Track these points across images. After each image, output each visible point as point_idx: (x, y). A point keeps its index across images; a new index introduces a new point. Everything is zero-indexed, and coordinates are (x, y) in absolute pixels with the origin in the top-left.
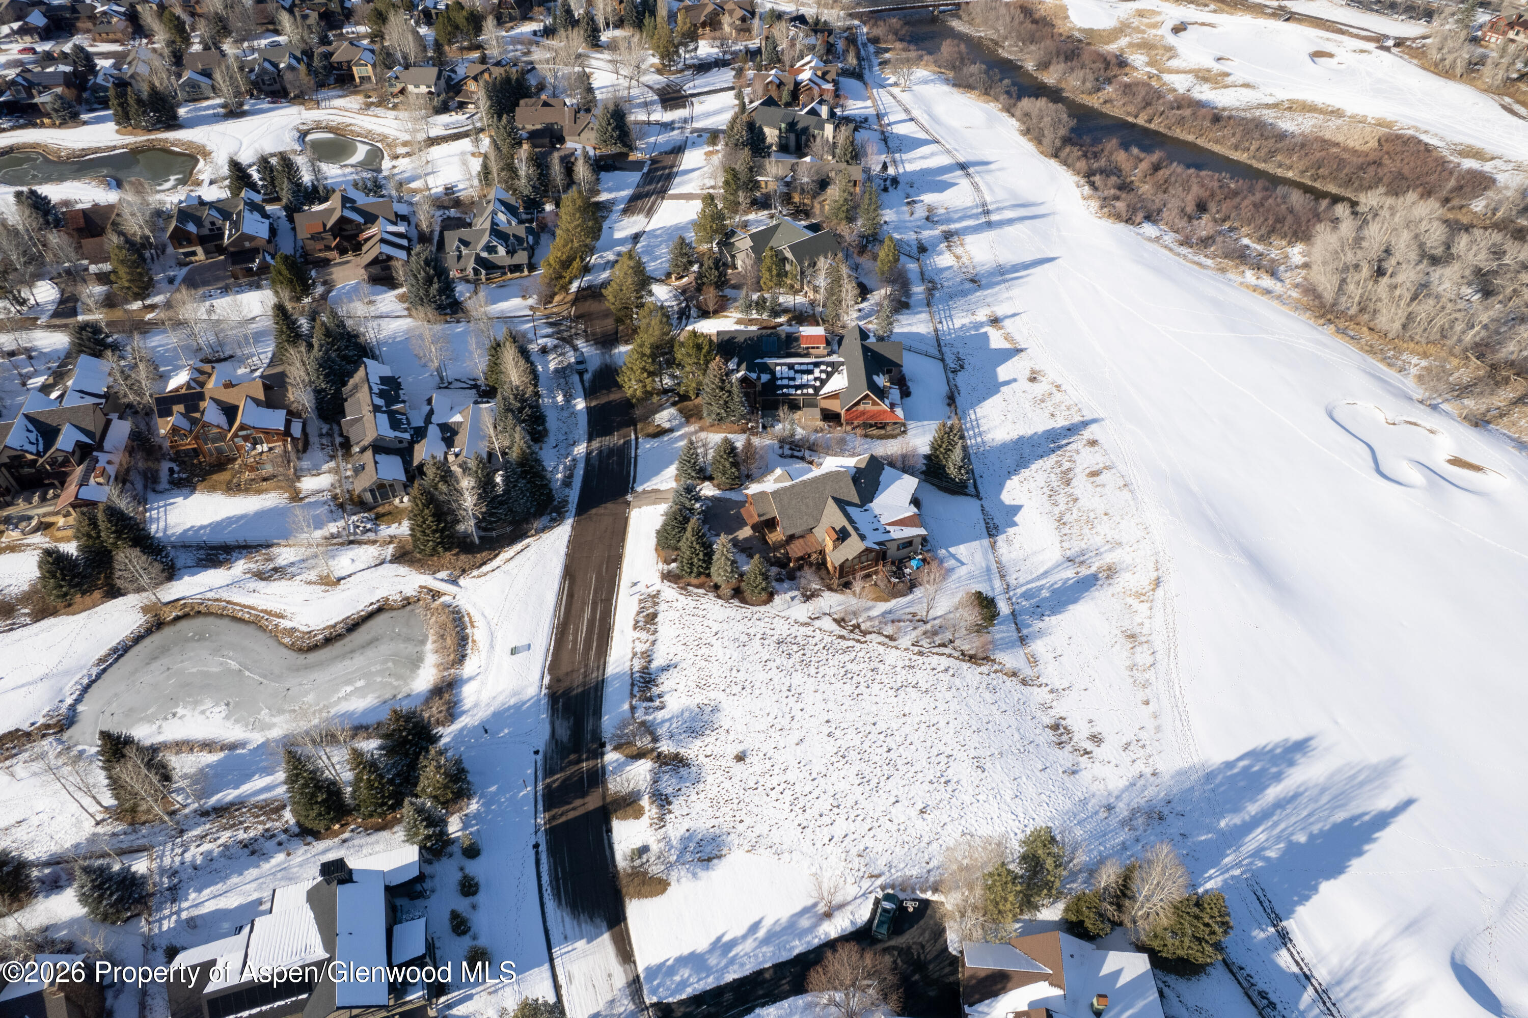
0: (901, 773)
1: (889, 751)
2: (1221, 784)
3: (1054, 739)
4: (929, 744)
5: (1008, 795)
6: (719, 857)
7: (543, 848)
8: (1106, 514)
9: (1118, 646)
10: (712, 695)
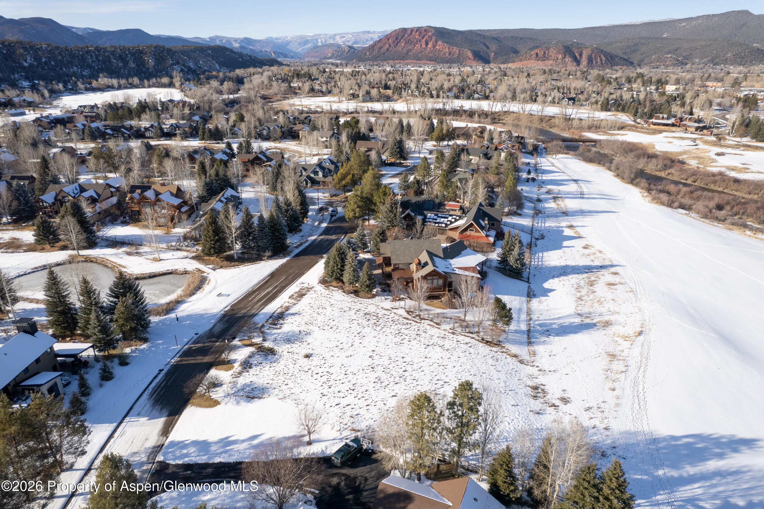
0: (406, 383)
1: (405, 371)
2: (664, 448)
3: (532, 394)
4: (435, 374)
6: (260, 398)
7: (164, 372)
8: (613, 300)
9: (600, 359)
10: (311, 328)
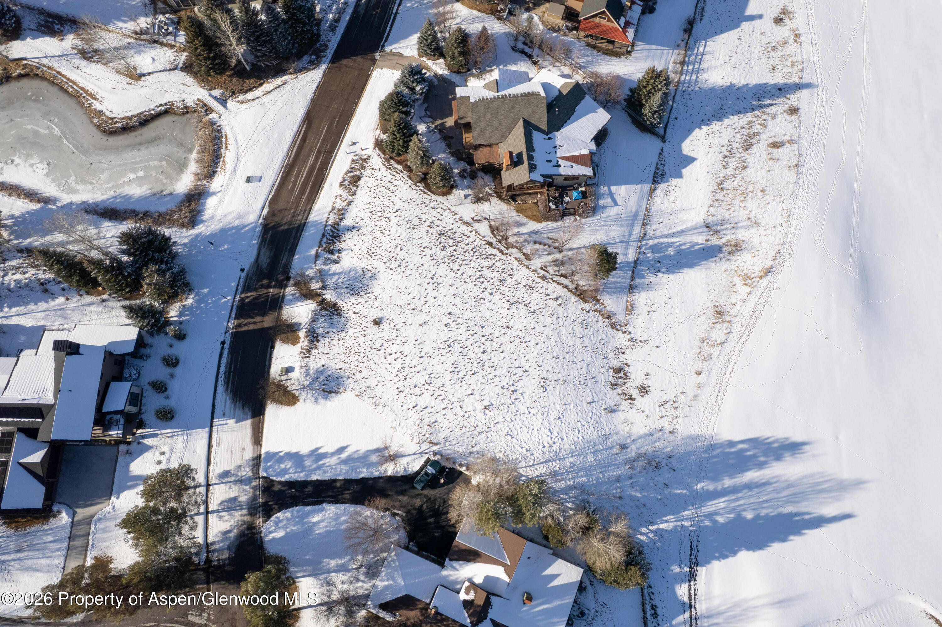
0: (485, 373)
1: (484, 352)
2: (717, 456)
3: (612, 380)
4: (515, 357)
5: (554, 415)
6: (337, 393)
7: (227, 346)
9: (703, 318)
10: (376, 264)
